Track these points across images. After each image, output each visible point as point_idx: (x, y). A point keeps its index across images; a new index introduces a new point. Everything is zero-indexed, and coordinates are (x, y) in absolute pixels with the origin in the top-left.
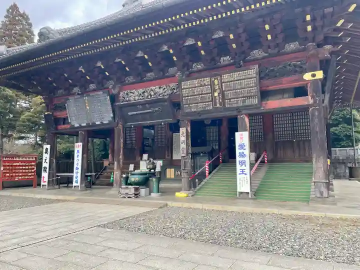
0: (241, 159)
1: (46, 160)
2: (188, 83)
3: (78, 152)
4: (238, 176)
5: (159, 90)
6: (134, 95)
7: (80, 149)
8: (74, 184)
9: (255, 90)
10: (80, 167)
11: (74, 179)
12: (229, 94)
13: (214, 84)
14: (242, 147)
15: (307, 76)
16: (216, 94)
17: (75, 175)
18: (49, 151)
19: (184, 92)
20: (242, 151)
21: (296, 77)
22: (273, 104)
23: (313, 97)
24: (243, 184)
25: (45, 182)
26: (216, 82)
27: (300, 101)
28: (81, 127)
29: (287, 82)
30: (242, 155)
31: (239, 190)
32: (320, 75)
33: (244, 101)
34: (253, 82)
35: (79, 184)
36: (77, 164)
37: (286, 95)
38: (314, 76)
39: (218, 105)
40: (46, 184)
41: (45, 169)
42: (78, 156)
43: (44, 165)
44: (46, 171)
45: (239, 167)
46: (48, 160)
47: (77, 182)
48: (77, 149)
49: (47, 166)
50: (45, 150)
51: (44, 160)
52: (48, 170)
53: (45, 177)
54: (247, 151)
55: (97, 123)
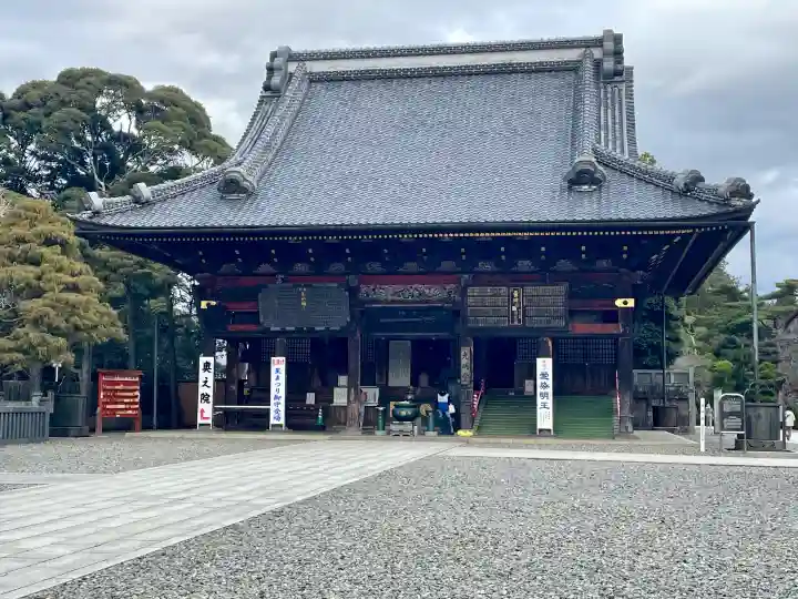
0: (543, 391)
1: (205, 382)
2: (477, 289)
3: (277, 371)
4: (539, 411)
5: (434, 292)
6: (386, 293)
7: (283, 367)
8: (272, 421)
9: (563, 310)
10: (282, 393)
11: (272, 415)
12: (532, 311)
13: (513, 297)
14: (544, 375)
15: (619, 303)
16: (514, 309)
17: (272, 408)
18: (212, 367)
19: (470, 300)
20: (543, 381)
21: (609, 302)
22: (582, 328)
23: (624, 327)
24: (545, 418)
25: (207, 418)
26: (516, 294)
27: (611, 329)
28: (283, 332)
29: (598, 305)
30: (545, 386)
31: (539, 427)
32: (631, 303)
33: (549, 322)
35: (282, 421)
36: (278, 390)
37: (595, 317)
38: (625, 303)
39: (516, 323)
40: (210, 421)
41: (205, 397)
42: (278, 378)
43: (202, 390)
44: (207, 401)
45: (539, 400)
46: (210, 383)
47: (279, 419)
48: (277, 367)
49: (210, 392)
50: (201, 366)
51: (201, 383)
52: (211, 399)
53: (206, 411)
54: (550, 382)
55: (318, 329)
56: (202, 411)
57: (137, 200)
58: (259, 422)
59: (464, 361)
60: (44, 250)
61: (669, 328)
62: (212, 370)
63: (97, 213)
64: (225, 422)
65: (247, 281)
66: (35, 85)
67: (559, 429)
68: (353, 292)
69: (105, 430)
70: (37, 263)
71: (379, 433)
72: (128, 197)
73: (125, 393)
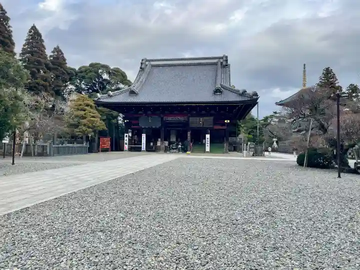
0: (207, 142)
2: (192, 118)
4: (206, 147)
5: (181, 119)
6: (170, 119)
7: (145, 136)
10: (145, 143)
12: (205, 123)
13: (200, 120)
14: (208, 138)
15: (226, 121)
16: (201, 123)
17: (142, 146)
19: (190, 121)
20: (207, 140)
22: (217, 127)
23: (227, 127)
24: (208, 149)
27: (225, 127)
28: (145, 128)
29: (221, 122)
32: (229, 121)
33: (209, 126)
34: (212, 121)
37: (220, 125)
40: (127, 149)
42: (144, 139)
43: (125, 142)
45: (206, 144)
46: (127, 140)
48: (143, 136)
49: (127, 142)
50: (125, 136)
51: (125, 140)
52: (127, 144)
53: (126, 147)
54: (209, 140)
55: (153, 127)
57: (109, 96)
58: (139, 149)
59: (189, 135)
60: (86, 107)
61: (238, 128)
62: (128, 137)
63: (99, 99)
64: (131, 149)
65: (136, 116)
66: (84, 67)
67: (211, 151)
68: (162, 118)
69: (102, 151)
70: (85, 111)
71: (168, 152)
72: (107, 95)
73: (106, 142)
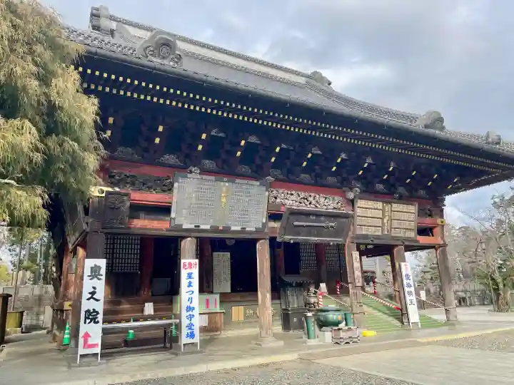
1: (93, 293)
3: (190, 276)
7: (195, 272)
8: (184, 340)
9: (413, 225)
11: (185, 331)
14: (407, 276)
17: (185, 322)
18: (103, 271)
20: (407, 281)
24: (413, 313)
25: (94, 345)
26: (386, 208)
30: (409, 286)
31: (411, 320)
33: (405, 233)
34: (412, 217)
35: (197, 339)
36: (190, 300)
38: (443, 222)
39: (386, 232)
40: (98, 350)
41: (91, 316)
42: (190, 285)
43: (87, 305)
44: (95, 321)
45: (408, 298)
46: (101, 294)
47: (192, 335)
48: (189, 271)
50: (87, 272)
51: (86, 295)
52: (100, 317)
53: (93, 334)
54: (412, 282)
55: (233, 228)
56: (87, 336)
62: (103, 278)
